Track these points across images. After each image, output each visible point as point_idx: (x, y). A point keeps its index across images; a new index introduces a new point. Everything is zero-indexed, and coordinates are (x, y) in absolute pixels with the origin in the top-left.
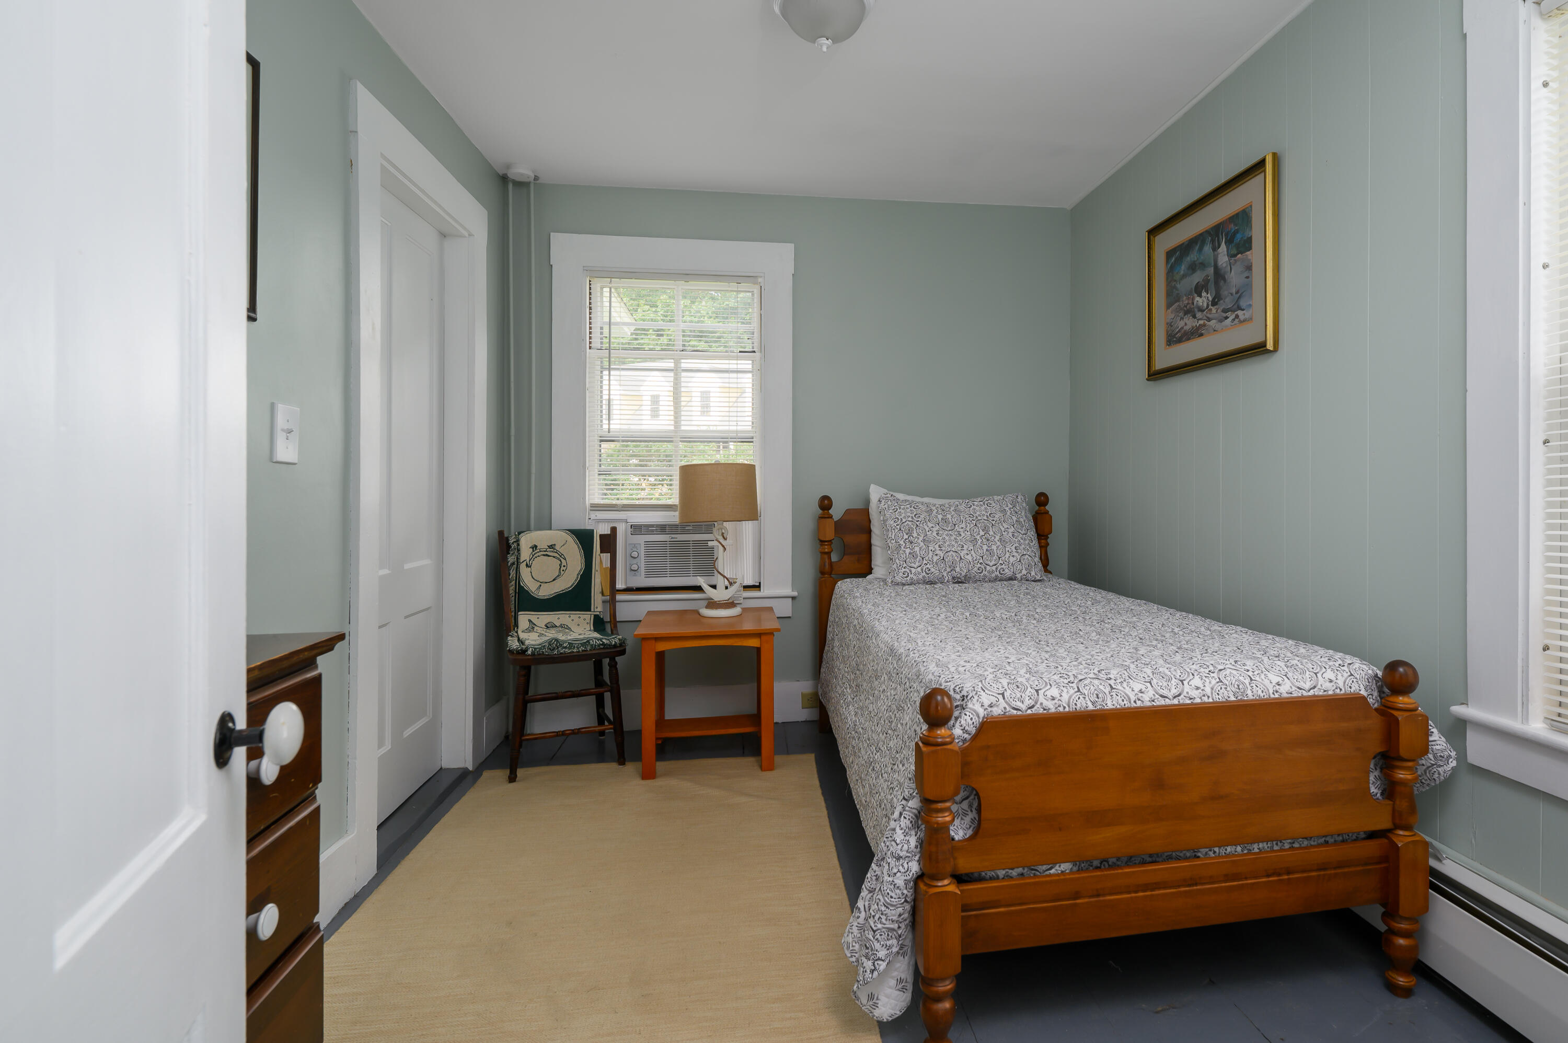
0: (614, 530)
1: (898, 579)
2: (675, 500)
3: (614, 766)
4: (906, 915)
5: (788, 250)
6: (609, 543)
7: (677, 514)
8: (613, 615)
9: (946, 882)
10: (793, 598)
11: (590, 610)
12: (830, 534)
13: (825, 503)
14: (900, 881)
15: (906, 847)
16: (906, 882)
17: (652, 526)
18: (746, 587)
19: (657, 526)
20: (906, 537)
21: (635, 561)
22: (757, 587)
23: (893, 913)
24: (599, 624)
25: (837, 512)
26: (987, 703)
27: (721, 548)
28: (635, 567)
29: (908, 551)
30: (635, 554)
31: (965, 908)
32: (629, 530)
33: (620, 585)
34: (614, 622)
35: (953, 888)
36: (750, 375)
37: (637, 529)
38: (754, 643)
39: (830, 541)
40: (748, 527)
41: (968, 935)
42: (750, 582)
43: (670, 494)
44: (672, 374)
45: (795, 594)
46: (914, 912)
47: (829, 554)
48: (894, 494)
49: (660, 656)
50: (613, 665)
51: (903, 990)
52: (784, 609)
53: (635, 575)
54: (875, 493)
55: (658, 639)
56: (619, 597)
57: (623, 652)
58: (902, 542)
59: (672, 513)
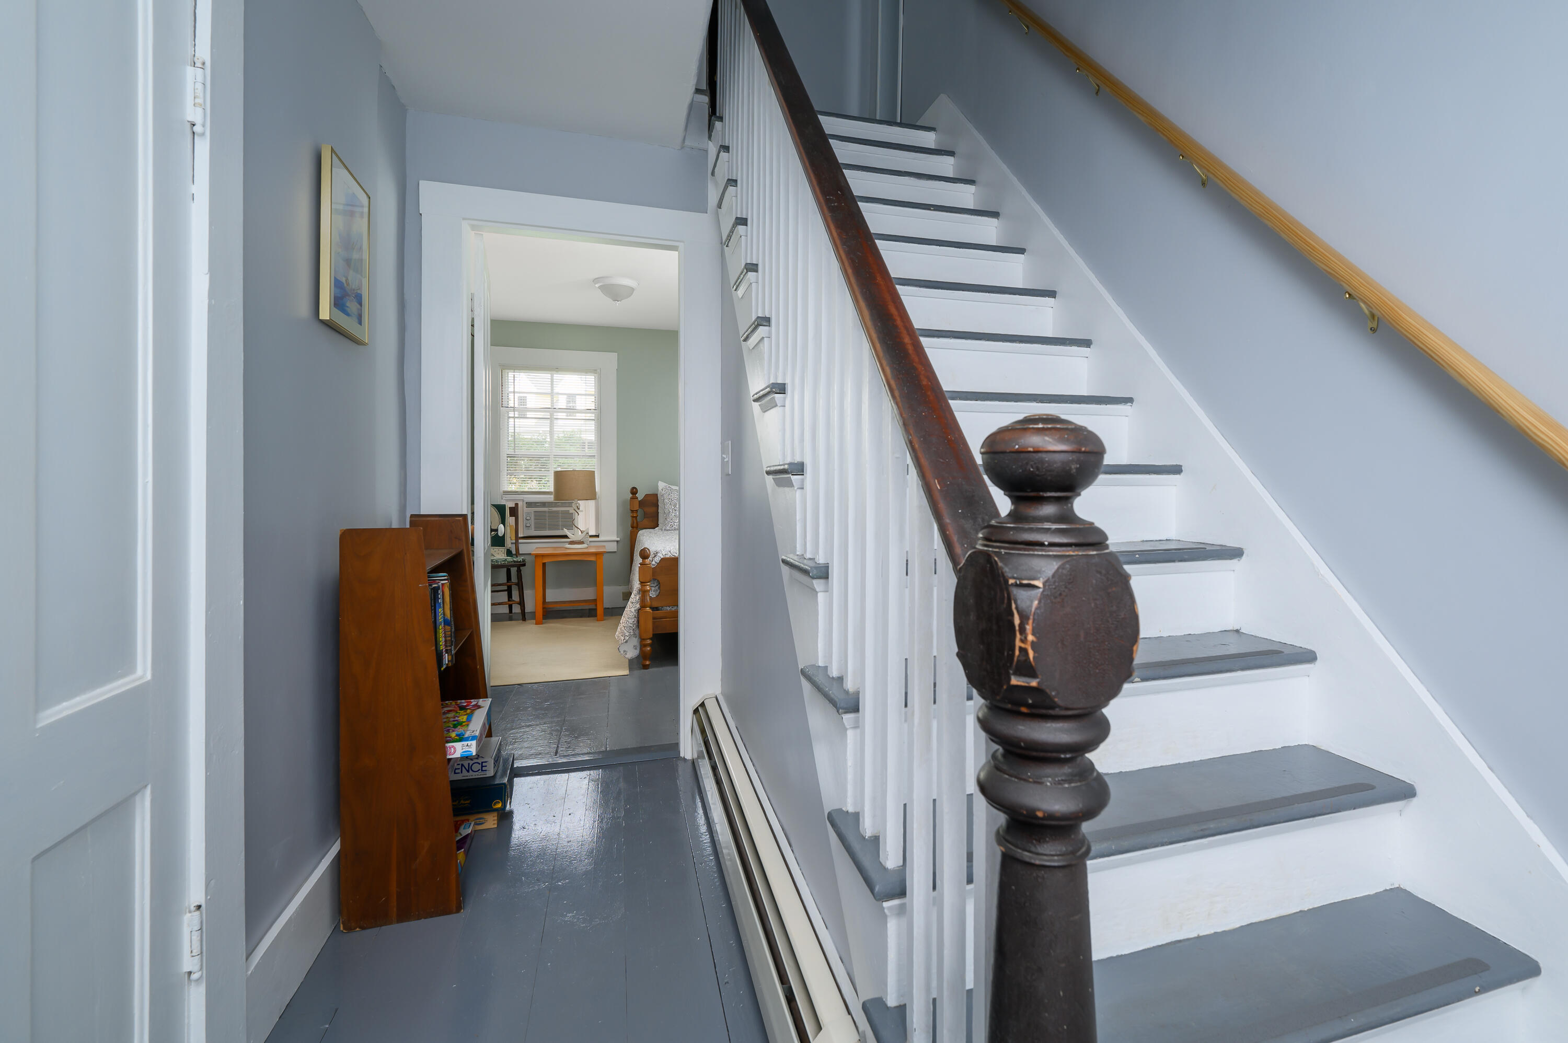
0: (517, 505)
1: (668, 528)
2: (552, 489)
3: (521, 621)
4: (635, 622)
5: (613, 356)
6: (514, 511)
7: (552, 496)
8: (517, 549)
9: (648, 608)
10: (617, 541)
11: (504, 546)
12: (636, 507)
13: (634, 491)
14: (633, 610)
15: (635, 600)
16: (635, 610)
17: (538, 503)
18: (591, 536)
19: (541, 503)
20: (673, 507)
21: (528, 522)
22: (598, 536)
23: (631, 621)
24: (509, 553)
25: (640, 496)
26: (664, 554)
27: (576, 514)
28: (528, 525)
29: (673, 514)
30: (528, 518)
31: (654, 618)
32: (525, 505)
33: (520, 535)
34: (518, 554)
35: (650, 611)
36: (593, 422)
37: (529, 505)
38: (592, 558)
39: (637, 511)
40: (592, 503)
41: (655, 627)
42: (592, 533)
43: (550, 487)
44: (549, 421)
45: (619, 539)
46: (638, 622)
47: (636, 517)
48: (670, 486)
49: (544, 564)
50: (519, 571)
51: (636, 649)
52: (613, 547)
53: (528, 529)
54: (661, 485)
55: (543, 556)
56: (520, 541)
57: (524, 565)
58: (671, 510)
59: (549, 496)
